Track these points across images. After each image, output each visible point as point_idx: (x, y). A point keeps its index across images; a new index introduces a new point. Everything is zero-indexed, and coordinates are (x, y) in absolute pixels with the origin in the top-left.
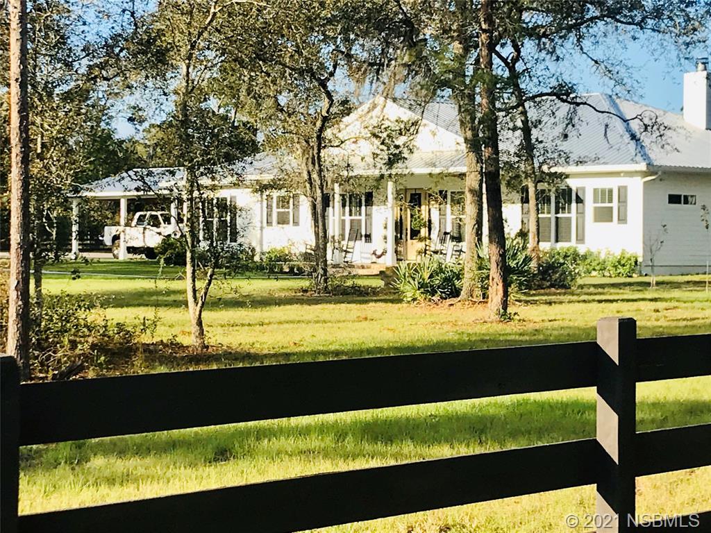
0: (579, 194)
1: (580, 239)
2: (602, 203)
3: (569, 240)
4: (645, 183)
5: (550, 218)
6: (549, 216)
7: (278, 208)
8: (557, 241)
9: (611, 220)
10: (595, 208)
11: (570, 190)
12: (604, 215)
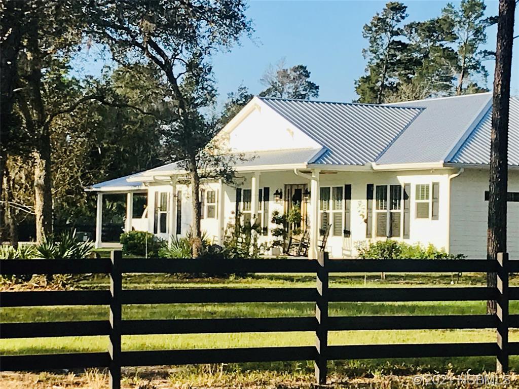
0: (406, 191)
1: (406, 235)
2: (422, 199)
3: (399, 236)
4: (451, 179)
5: (385, 214)
6: (385, 211)
7: (208, 202)
8: (391, 236)
9: (427, 217)
10: (418, 204)
11: (400, 186)
12: (422, 212)
